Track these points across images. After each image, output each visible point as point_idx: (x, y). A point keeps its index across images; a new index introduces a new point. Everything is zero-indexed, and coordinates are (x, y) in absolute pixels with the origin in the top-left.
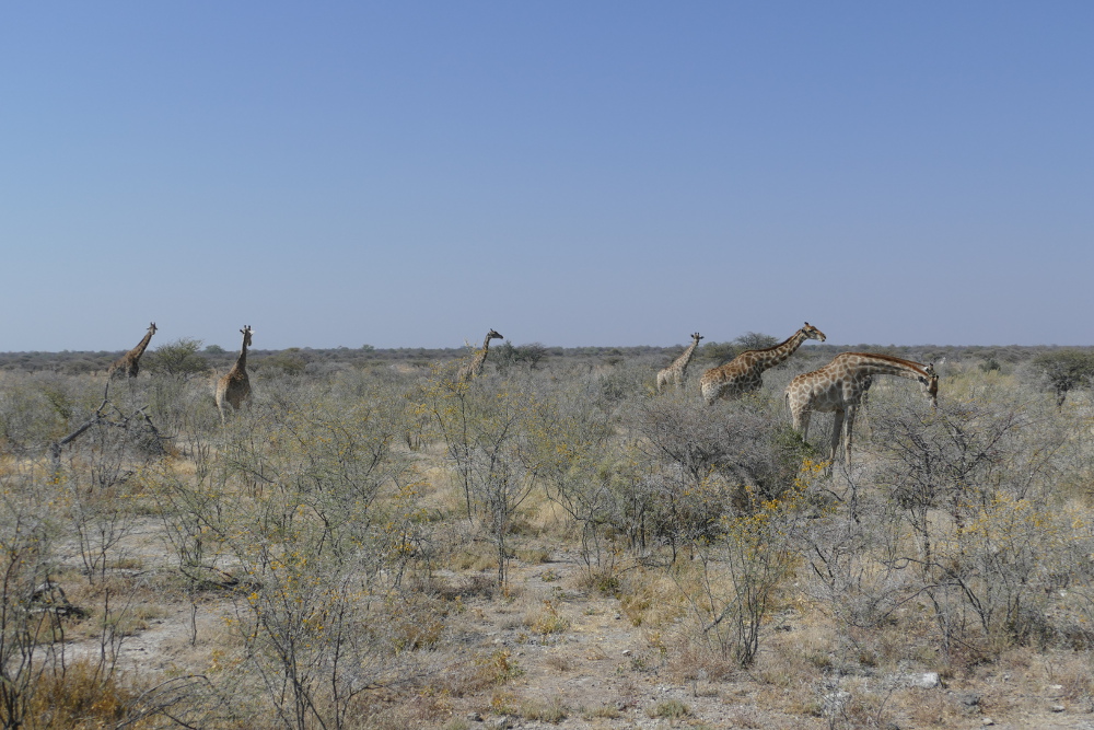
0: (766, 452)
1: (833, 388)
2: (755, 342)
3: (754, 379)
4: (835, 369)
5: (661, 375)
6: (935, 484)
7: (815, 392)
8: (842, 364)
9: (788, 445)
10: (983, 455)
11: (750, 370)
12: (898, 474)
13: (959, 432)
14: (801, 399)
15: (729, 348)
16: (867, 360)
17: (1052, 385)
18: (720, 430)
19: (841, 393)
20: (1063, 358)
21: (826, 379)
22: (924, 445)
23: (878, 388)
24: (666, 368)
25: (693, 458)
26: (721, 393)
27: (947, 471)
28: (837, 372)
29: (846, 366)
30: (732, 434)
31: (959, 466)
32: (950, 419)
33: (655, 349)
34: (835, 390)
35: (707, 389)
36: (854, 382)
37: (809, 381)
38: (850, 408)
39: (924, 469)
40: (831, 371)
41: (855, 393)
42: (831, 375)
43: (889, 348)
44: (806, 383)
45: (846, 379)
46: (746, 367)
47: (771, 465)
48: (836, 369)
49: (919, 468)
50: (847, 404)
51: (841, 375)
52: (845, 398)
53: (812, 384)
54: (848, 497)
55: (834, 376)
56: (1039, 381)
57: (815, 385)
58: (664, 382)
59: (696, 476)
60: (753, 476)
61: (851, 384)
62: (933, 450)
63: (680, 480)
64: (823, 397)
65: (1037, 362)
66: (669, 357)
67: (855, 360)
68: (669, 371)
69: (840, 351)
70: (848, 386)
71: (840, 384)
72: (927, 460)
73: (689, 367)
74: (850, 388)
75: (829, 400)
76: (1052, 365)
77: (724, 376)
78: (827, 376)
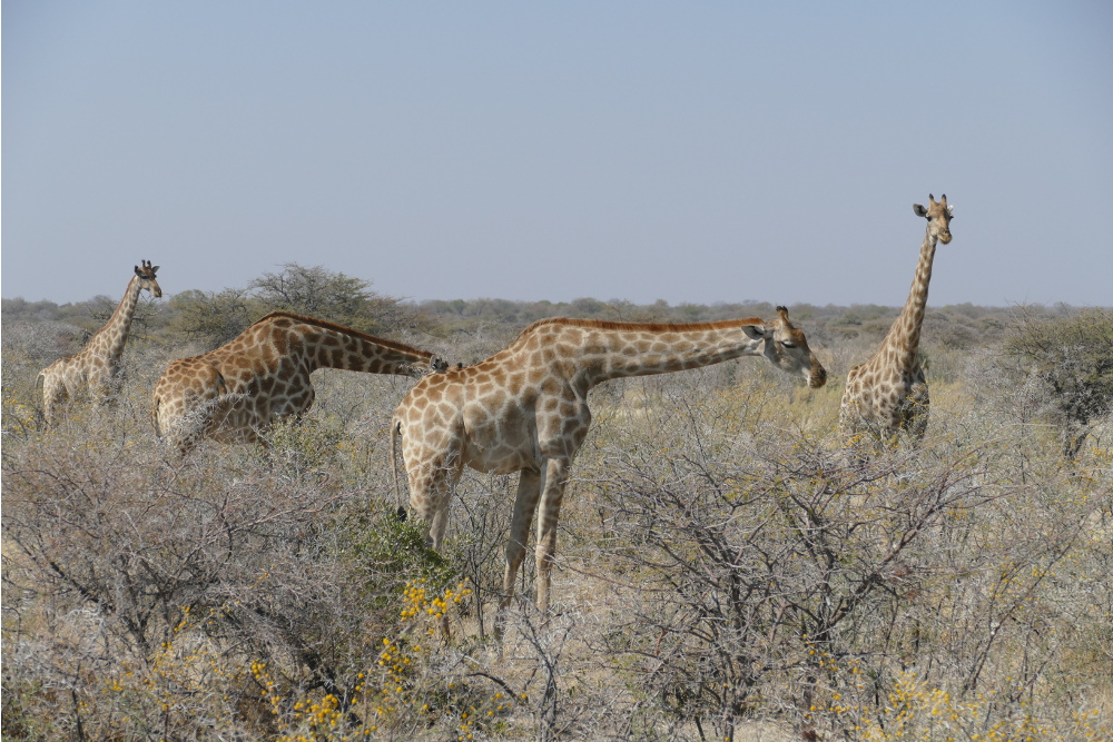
0: (329, 574)
1: (512, 413)
2: (304, 291)
3: (296, 387)
4: (521, 361)
5: (53, 377)
6: (755, 652)
7: (468, 422)
8: (539, 349)
9: (385, 557)
10: (875, 578)
11: (285, 361)
12: (665, 630)
13: (816, 520)
14: (430, 438)
15: (236, 305)
16: (604, 337)
17: (1053, 405)
18: (206, 520)
19: (532, 427)
20: (1080, 336)
21: (497, 387)
22: (728, 556)
23: (621, 413)
24: (67, 358)
25: (133, 592)
26: (209, 425)
27: (786, 620)
28: (528, 368)
29: (550, 355)
30: (235, 531)
31: (815, 607)
32: (793, 487)
33: (40, 307)
34: (518, 419)
35: (171, 414)
36: (569, 395)
37: (453, 391)
38: (553, 464)
39: (729, 615)
40: (510, 366)
41: (570, 426)
42: (509, 375)
43: (652, 309)
44: (445, 399)
45: (548, 387)
46: (276, 354)
47: (338, 611)
48: (524, 361)
49: (717, 612)
50: (546, 454)
51: (536, 376)
52: (543, 438)
53: (458, 400)
54: (536, 692)
55: (517, 379)
56: (1020, 396)
57: (469, 404)
58: (61, 395)
59: (142, 640)
60: (295, 641)
61: (561, 400)
62: (752, 566)
63: (99, 649)
64: (488, 433)
65: (1016, 348)
66: (76, 330)
67: (575, 337)
68: (74, 367)
69: (528, 316)
70: (552, 406)
71: (531, 401)
72: (736, 593)
73: (130, 355)
74: (556, 412)
75: (501, 441)
76: (1051, 355)
77: (218, 382)
78: (500, 377)
